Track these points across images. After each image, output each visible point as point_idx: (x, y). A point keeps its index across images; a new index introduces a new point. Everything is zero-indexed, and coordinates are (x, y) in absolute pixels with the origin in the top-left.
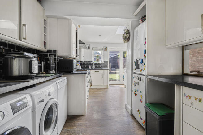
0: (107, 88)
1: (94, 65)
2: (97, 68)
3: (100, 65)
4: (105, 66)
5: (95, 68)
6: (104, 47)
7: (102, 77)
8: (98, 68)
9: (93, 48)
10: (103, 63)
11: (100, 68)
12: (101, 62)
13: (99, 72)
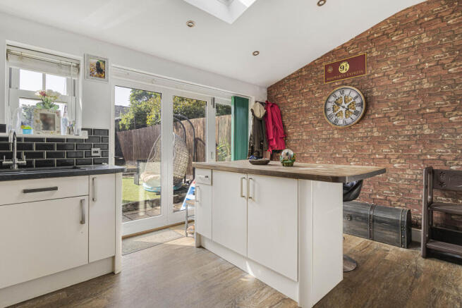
0: (113, 273)
1: (20, 147)
2: (39, 165)
3: (59, 147)
4: (96, 152)
5: (29, 165)
6: (87, 57)
7: (82, 222)
8: (50, 164)
9: (14, 50)
10: (84, 135)
11: (61, 164)
12: (70, 130)
13: (56, 194)
